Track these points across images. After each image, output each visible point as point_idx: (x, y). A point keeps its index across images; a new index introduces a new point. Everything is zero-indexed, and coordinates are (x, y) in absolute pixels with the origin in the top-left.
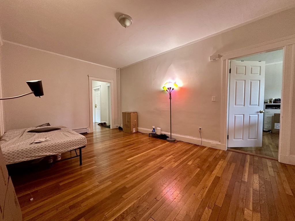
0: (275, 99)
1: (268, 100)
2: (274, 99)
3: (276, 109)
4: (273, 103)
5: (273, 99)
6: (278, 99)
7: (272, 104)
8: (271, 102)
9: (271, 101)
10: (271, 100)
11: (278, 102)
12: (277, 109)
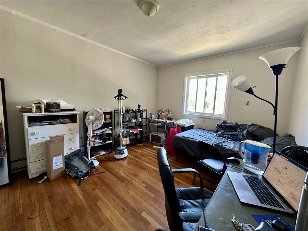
0: (47, 103)
1: (34, 105)
2: (45, 101)
3: (51, 124)
4: (45, 112)
5: (43, 103)
6: (54, 103)
7: (43, 114)
8: (39, 108)
9: (39, 106)
10: (39, 103)
11: (54, 110)
12: (53, 124)
